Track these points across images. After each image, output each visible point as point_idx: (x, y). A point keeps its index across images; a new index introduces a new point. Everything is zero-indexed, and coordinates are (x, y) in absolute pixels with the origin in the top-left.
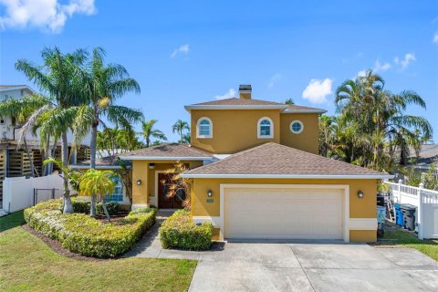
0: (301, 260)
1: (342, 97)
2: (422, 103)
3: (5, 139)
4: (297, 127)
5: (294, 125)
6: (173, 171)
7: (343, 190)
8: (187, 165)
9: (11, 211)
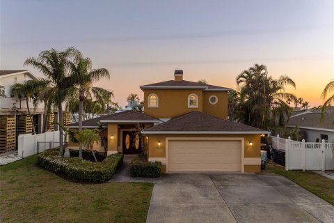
0: (215, 182)
1: (241, 81)
2: (293, 84)
3: (15, 108)
4: (213, 100)
5: (212, 99)
6: (134, 130)
7: (240, 141)
8: (143, 125)
9: (24, 157)
